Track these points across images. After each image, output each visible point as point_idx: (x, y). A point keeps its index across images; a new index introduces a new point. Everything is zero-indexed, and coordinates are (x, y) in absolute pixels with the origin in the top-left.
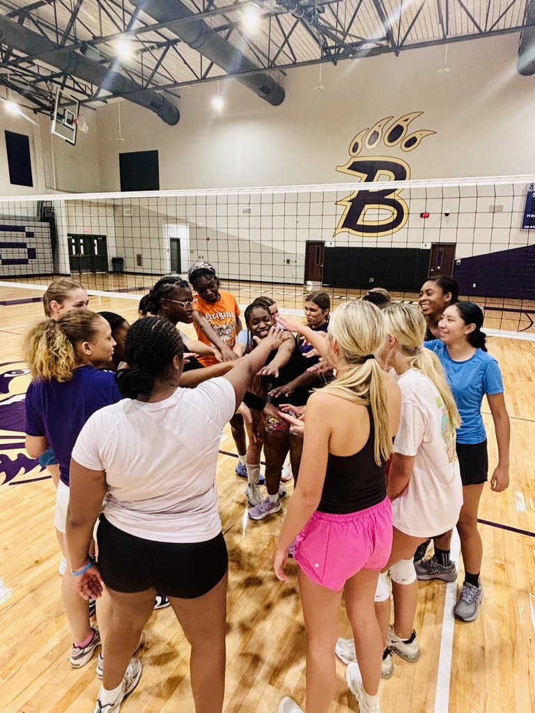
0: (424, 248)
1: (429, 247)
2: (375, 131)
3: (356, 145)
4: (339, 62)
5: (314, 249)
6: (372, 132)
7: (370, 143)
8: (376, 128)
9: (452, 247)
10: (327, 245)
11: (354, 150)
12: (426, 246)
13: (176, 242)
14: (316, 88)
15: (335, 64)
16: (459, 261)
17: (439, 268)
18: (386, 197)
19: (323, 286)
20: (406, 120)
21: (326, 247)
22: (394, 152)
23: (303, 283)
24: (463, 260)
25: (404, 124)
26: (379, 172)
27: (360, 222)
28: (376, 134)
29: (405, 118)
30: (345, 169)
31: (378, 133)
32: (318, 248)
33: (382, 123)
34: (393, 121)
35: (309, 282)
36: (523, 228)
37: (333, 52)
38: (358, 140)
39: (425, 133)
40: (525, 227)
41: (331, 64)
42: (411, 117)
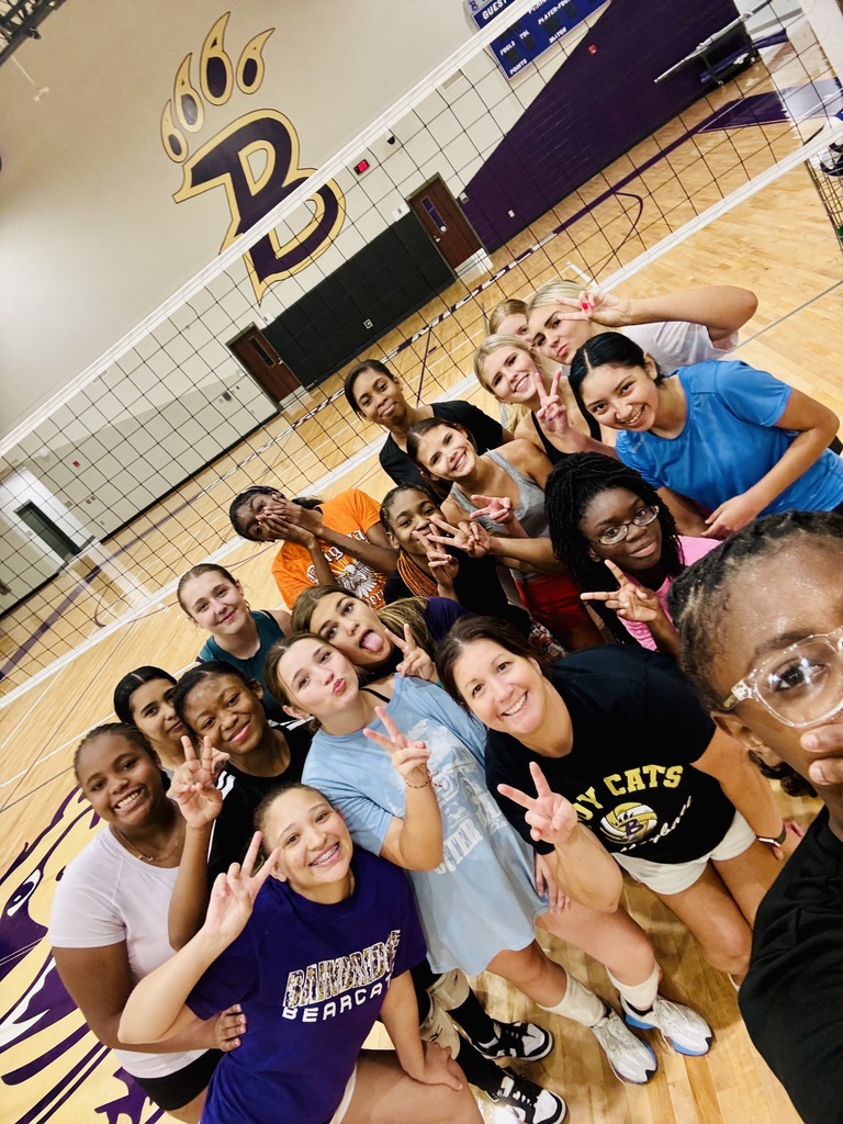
0: (401, 216)
1: (406, 210)
2: (183, 97)
3: (172, 139)
4: (40, 29)
5: (247, 347)
6: (179, 100)
7: (192, 121)
8: (181, 91)
9: (436, 185)
10: (262, 325)
11: (177, 150)
12: (400, 211)
13: (29, 511)
14: (37, 99)
15: (37, 36)
16: (464, 196)
17: (443, 229)
18: (284, 185)
19: (309, 390)
20: (215, 43)
21: (264, 331)
22: (239, 108)
23: (274, 410)
24: (466, 190)
25: (216, 53)
26: (242, 154)
27: (280, 254)
28: (188, 98)
29: (211, 41)
30: (188, 190)
31: (190, 97)
32: (254, 341)
33: (183, 75)
34: (195, 59)
35: (283, 402)
36: (510, 76)
37: (16, 20)
38: (169, 130)
39: (258, 42)
40: (511, 72)
41: (30, 41)
42: (217, 33)
